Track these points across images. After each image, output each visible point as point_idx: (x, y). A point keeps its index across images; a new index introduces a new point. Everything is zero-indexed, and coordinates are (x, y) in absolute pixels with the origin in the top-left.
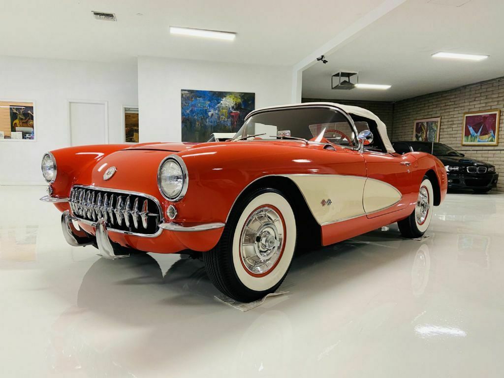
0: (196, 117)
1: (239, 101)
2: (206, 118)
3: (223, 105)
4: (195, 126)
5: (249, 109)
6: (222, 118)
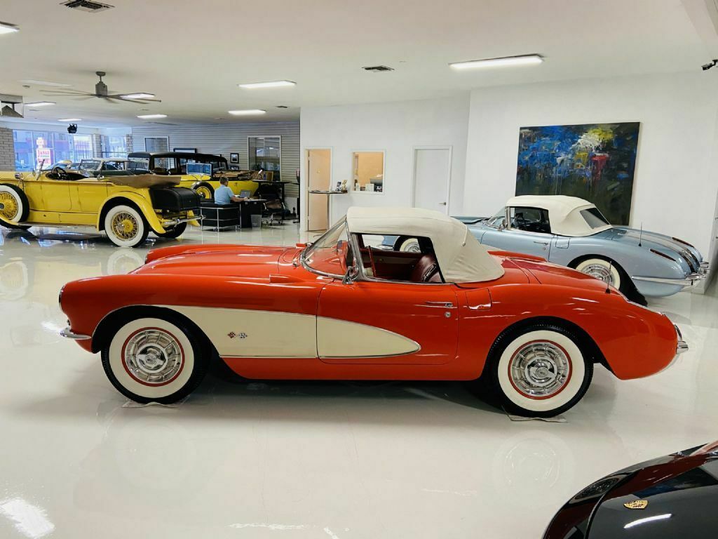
0: (537, 166)
1: (610, 136)
2: (553, 166)
3: (582, 146)
4: (535, 179)
5: (626, 149)
6: (578, 166)
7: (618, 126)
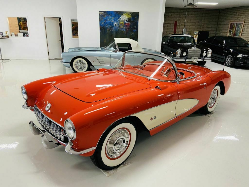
0: (107, 26)
1: (130, 17)
2: (113, 27)
3: (121, 19)
4: (107, 31)
5: (135, 21)
6: (121, 27)
7: (132, 13)
